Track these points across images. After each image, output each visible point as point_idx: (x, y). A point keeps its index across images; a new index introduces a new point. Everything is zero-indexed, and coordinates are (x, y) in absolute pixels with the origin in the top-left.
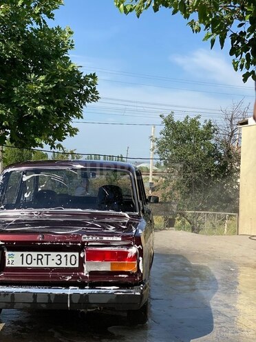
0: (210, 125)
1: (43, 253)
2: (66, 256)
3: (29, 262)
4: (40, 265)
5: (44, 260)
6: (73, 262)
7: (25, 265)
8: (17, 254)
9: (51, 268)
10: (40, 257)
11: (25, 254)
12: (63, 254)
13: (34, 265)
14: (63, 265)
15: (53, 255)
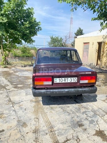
0: (61, 38)
1: (66, 78)
2: (73, 79)
3: (62, 81)
4: (65, 82)
5: (66, 80)
6: (75, 81)
7: (60, 82)
8: (58, 79)
9: (69, 83)
10: (65, 79)
11: (60, 79)
12: (72, 78)
13: (63, 82)
14: (72, 82)
15: (69, 79)
